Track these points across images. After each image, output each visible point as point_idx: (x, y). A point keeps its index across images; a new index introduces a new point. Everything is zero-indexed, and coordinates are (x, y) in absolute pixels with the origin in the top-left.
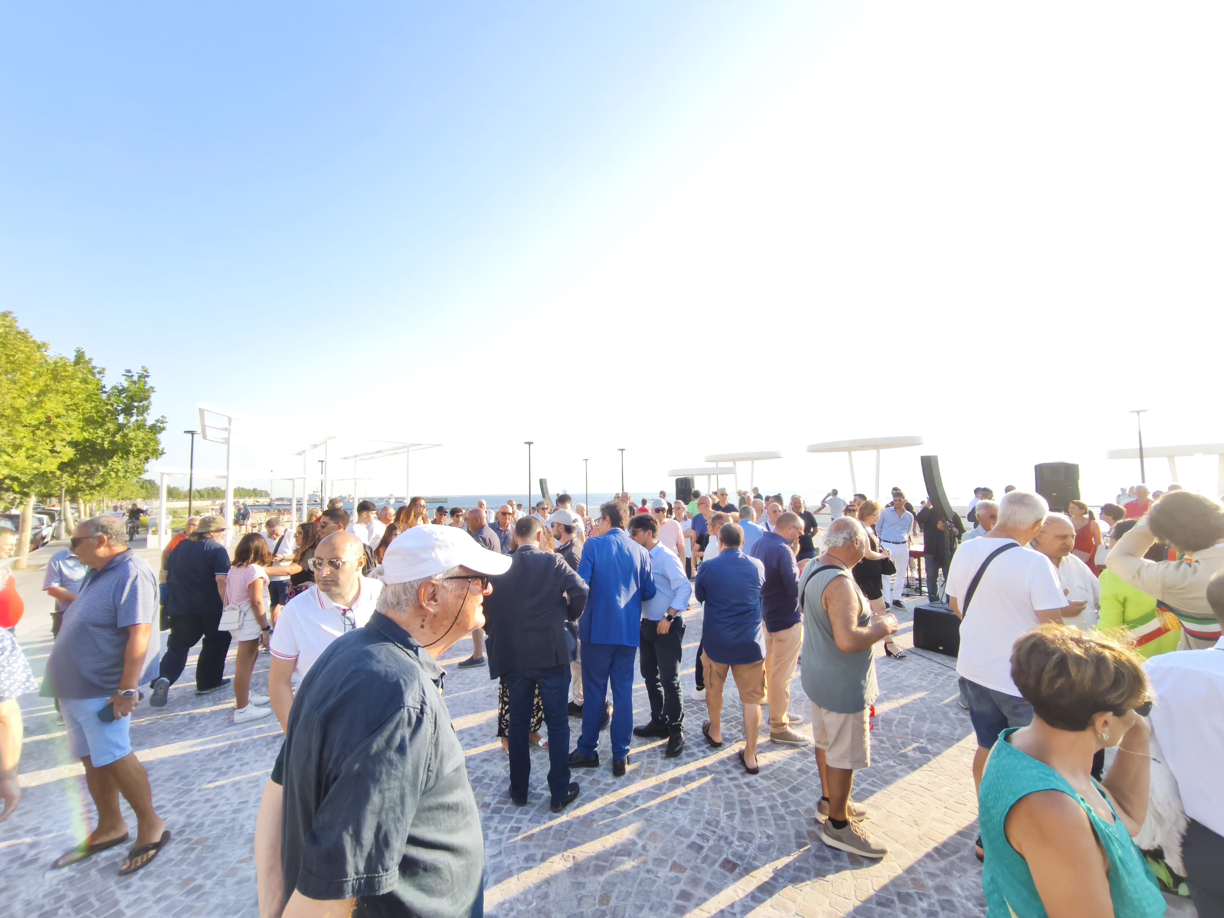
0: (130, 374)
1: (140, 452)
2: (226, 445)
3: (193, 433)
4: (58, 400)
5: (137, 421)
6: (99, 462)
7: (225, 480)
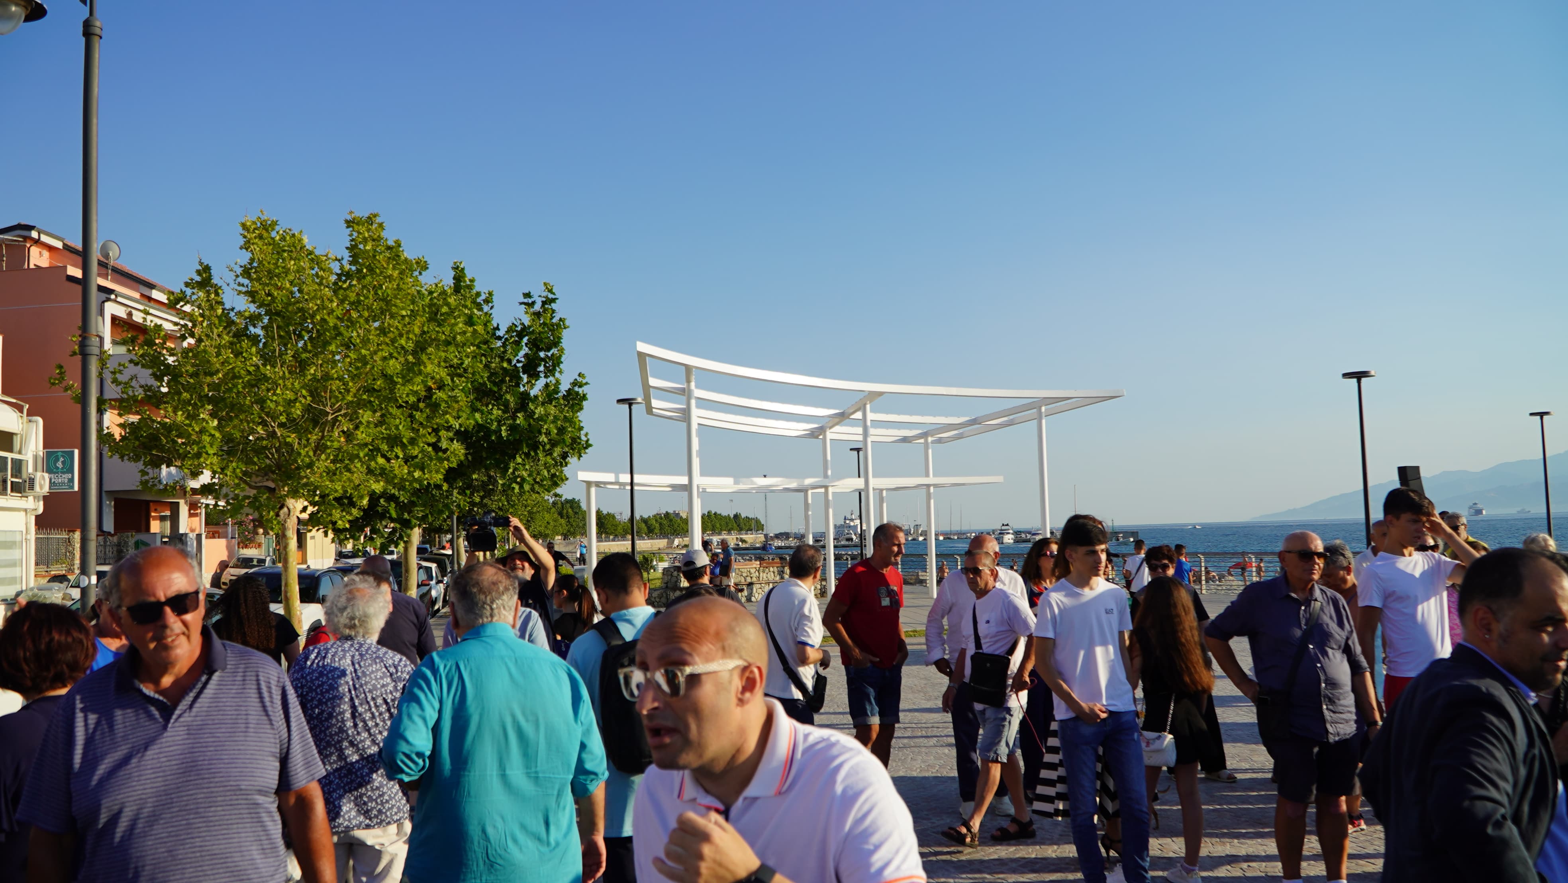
0: (530, 301)
1: (553, 444)
2: (685, 424)
3: (629, 402)
4: (440, 357)
5: (547, 385)
6: (497, 466)
7: (685, 494)
